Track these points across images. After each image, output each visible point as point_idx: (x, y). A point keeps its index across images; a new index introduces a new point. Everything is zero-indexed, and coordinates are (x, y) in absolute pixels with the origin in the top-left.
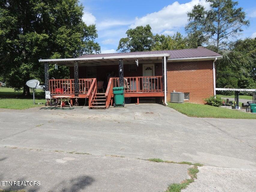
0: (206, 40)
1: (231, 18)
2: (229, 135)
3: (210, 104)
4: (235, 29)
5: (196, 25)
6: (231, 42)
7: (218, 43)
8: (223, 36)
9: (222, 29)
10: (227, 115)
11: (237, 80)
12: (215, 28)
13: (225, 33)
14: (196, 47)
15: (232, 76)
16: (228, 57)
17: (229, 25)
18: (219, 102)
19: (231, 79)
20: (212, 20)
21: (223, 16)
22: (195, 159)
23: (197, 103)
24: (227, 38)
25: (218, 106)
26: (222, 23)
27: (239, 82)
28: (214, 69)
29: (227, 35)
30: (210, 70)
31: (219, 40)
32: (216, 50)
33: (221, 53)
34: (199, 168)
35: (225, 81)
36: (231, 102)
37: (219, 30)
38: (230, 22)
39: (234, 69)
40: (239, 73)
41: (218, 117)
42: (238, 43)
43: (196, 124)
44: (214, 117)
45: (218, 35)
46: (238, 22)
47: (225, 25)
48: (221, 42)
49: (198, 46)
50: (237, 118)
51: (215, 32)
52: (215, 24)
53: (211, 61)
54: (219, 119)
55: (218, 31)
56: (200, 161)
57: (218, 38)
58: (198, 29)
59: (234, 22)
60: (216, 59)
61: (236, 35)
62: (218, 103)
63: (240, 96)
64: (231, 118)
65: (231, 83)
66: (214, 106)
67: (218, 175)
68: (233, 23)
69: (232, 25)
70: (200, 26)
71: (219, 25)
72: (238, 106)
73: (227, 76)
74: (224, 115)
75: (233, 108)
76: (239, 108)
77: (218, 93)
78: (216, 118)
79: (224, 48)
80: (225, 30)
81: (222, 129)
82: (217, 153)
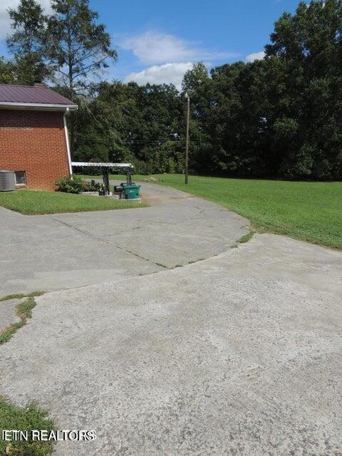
0: (50, 73)
1: (88, 40)
2: (91, 236)
3: (63, 189)
4: (97, 61)
5: (29, 40)
6: (91, 83)
7: (71, 81)
8: (78, 71)
9: (76, 57)
10: (90, 206)
11: (107, 151)
12: (64, 53)
13: (81, 65)
14: (32, 85)
15: (99, 143)
16: (88, 109)
17: (87, 52)
18: (79, 186)
19: (99, 148)
20: (59, 36)
21: (75, 33)
22: (31, 285)
23: (41, 189)
24: (85, 74)
25: (77, 193)
26: (76, 45)
27: (111, 153)
28: (66, 127)
29: (85, 70)
30: (58, 129)
31: (73, 77)
32: (67, 93)
33: (77, 102)
34: (37, 299)
35: (89, 151)
36: (97, 186)
37: (71, 57)
38: (88, 47)
39: (100, 132)
40: (110, 139)
41: (77, 211)
42: (103, 86)
43: (38, 226)
44: (69, 211)
45: (71, 68)
46: (101, 50)
47: (81, 51)
48: (75, 80)
49: (36, 82)
50: (105, 209)
51: (64, 61)
52: (63, 44)
53: (60, 113)
54: (79, 214)
55: (70, 60)
56: (39, 288)
57: (71, 73)
58: (33, 50)
59: (95, 49)
60: (68, 109)
61: (99, 72)
62: (77, 188)
63: (110, 176)
64: (97, 209)
65: (99, 155)
66: (71, 192)
67: (69, 301)
68: (93, 49)
69: (92, 53)
70: (36, 45)
71: (70, 48)
72: (108, 190)
73: (91, 143)
74: (86, 206)
75: (101, 194)
76: (111, 193)
77: (76, 170)
78: (74, 212)
79: (81, 92)
80: (81, 60)
81: (82, 228)
82: (70, 268)
